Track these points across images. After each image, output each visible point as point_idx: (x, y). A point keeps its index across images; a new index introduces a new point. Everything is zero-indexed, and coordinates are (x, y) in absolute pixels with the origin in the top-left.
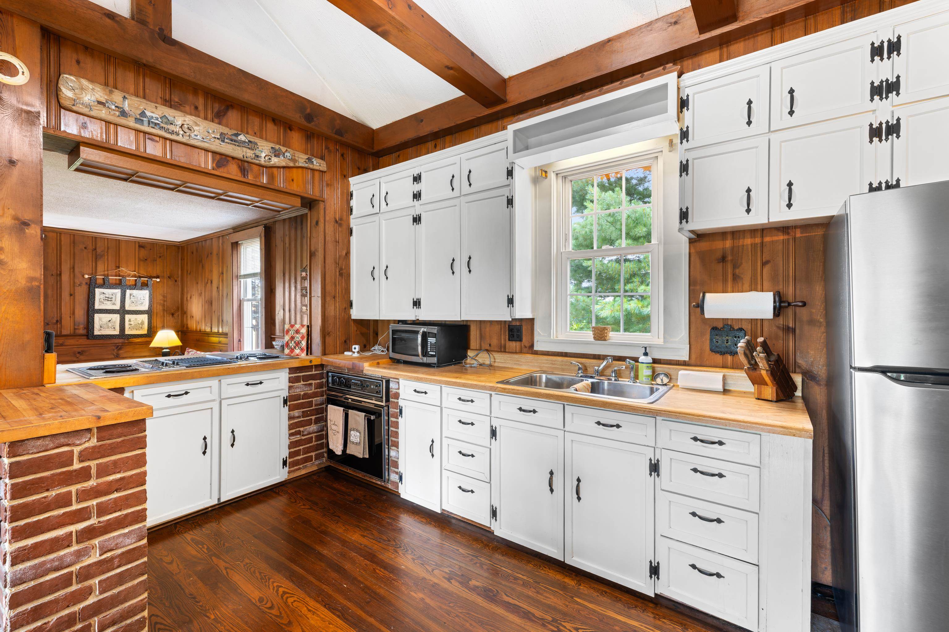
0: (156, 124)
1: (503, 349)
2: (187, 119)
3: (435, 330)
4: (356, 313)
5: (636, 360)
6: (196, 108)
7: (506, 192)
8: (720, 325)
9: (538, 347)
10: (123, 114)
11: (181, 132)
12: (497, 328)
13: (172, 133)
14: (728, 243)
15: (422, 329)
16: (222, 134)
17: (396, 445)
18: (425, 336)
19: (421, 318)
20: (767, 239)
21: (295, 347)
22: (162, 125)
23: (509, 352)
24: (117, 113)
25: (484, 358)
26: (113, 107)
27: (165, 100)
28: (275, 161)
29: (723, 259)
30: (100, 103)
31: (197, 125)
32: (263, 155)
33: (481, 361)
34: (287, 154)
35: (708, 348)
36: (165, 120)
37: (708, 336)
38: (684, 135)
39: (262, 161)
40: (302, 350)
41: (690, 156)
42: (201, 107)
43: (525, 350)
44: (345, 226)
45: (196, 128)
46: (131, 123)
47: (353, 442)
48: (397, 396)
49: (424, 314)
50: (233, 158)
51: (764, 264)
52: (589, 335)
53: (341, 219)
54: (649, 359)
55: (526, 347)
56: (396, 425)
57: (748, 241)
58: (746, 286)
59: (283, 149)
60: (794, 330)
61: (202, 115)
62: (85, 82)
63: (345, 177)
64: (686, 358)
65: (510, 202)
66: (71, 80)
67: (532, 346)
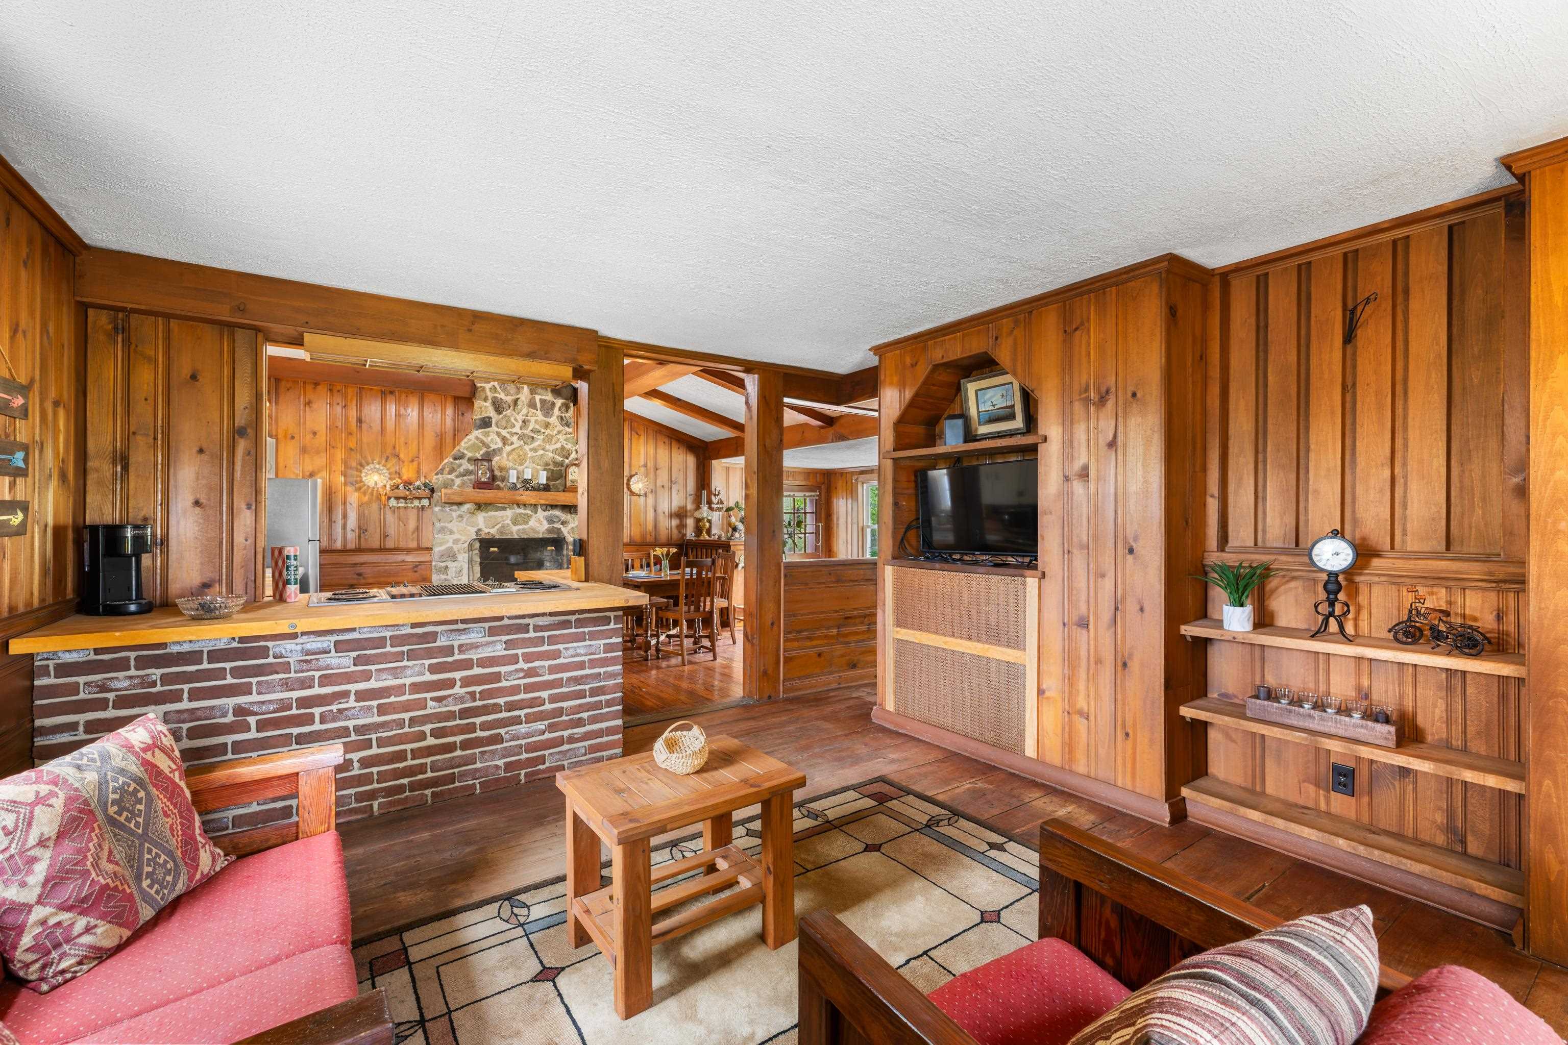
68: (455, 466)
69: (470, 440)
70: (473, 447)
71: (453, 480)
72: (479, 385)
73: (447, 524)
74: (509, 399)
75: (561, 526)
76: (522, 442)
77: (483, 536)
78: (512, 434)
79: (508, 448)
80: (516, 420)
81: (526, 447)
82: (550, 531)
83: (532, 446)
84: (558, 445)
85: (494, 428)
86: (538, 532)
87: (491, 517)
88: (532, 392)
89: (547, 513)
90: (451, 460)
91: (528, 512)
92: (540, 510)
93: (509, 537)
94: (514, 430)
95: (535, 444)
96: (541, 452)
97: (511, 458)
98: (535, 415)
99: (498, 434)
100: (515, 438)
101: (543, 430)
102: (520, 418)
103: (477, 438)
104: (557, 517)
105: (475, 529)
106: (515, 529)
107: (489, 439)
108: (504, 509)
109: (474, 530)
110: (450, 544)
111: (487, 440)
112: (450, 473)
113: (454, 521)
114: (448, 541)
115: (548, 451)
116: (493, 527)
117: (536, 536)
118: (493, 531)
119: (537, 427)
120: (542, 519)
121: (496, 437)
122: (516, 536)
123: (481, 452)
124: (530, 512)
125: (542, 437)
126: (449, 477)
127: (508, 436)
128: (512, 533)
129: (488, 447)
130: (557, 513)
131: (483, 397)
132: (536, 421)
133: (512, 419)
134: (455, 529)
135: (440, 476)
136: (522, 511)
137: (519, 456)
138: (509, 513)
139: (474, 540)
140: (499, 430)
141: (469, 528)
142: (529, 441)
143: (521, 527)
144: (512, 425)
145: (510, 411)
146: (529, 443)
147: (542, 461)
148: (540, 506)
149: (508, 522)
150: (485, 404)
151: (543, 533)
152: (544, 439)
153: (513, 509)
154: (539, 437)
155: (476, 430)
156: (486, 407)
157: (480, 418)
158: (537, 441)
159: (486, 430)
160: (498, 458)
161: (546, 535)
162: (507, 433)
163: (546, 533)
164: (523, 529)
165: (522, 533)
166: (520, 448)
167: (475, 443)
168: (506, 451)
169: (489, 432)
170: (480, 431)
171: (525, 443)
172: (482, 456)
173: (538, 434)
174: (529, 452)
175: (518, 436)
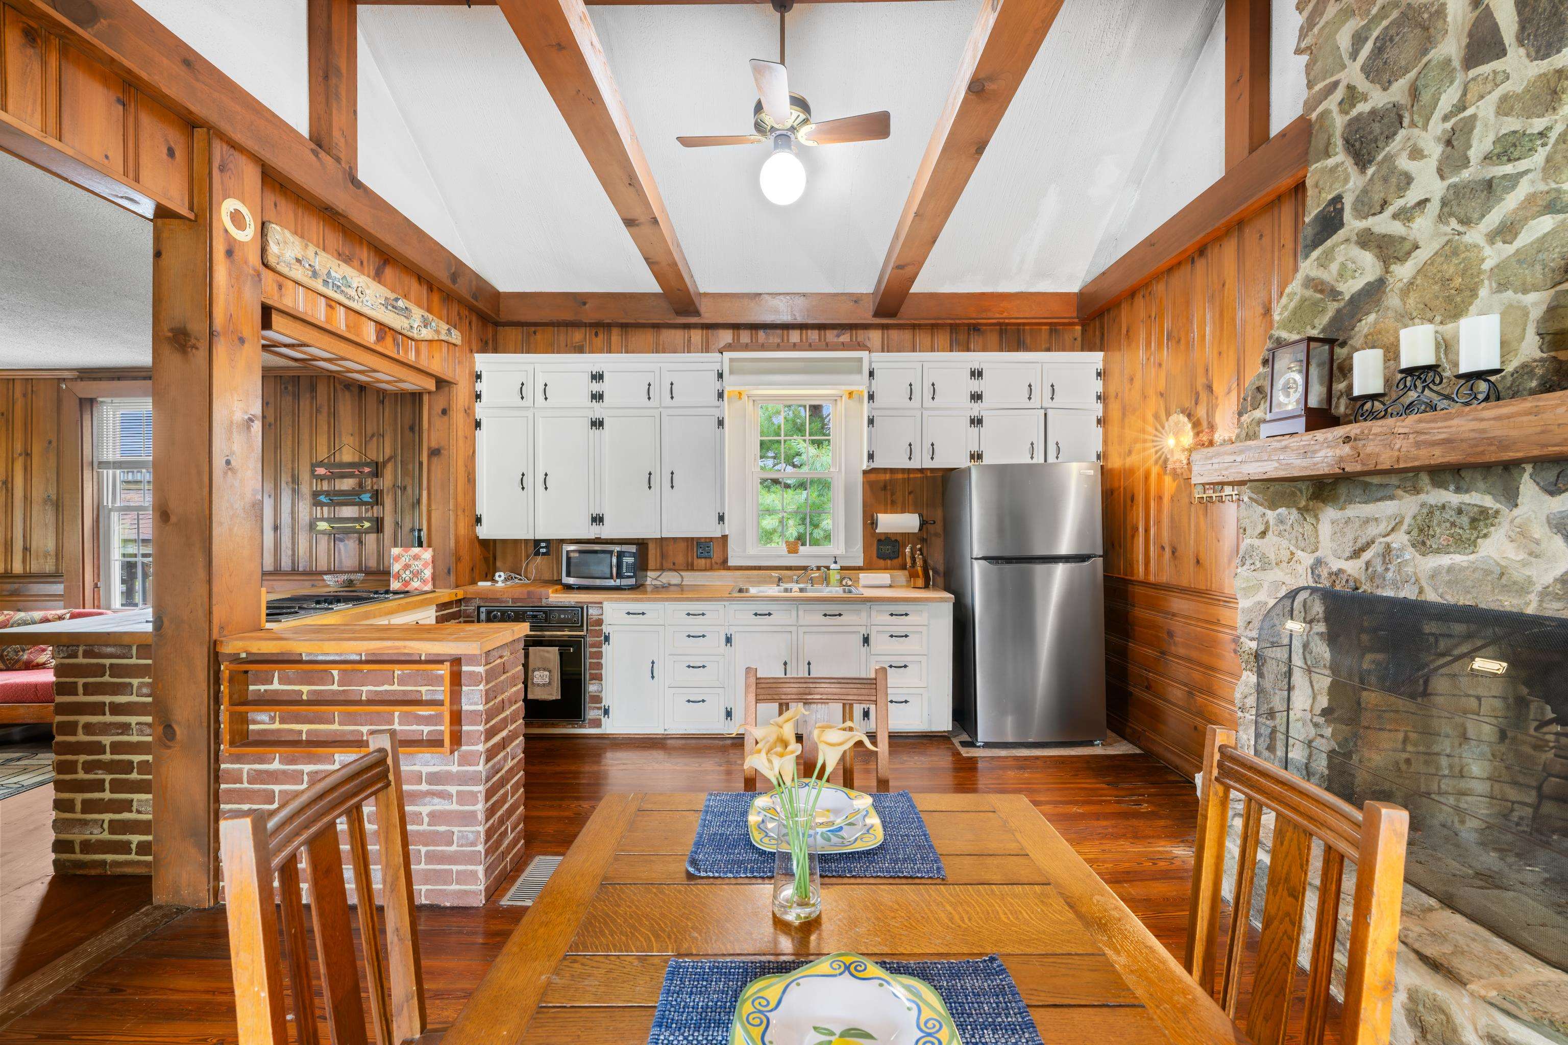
0: (338, 287)
1: (690, 567)
2: (361, 280)
3: (633, 549)
4: (484, 532)
5: (828, 568)
6: (362, 263)
7: (717, 413)
8: (883, 538)
9: (731, 562)
10: (315, 274)
11: (357, 297)
12: (683, 545)
13: (350, 298)
15: (617, 548)
16: (386, 299)
17: (599, 678)
18: (620, 555)
19: (604, 536)
20: (912, 476)
21: (411, 579)
22: (343, 288)
23: (696, 570)
24: (310, 273)
25: (671, 577)
26: (307, 266)
27: (339, 255)
28: (426, 334)
29: (885, 488)
30: (298, 261)
31: (368, 288)
32: (415, 326)
33: (664, 581)
34: (433, 324)
35: (875, 555)
36: (345, 282)
37: (877, 547)
38: (871, 397)
39: (414, 334)
40: (424, 582)
41: (875, 413)
42: (365, 263)
43: (715, 566)
44: (471, 418)
45: (367, 291)
46: (318, 285)
47: (538, 685)
48: (600, 622)
49: (606, 531)
50: (390, 329)
51: (910, 493)
52: (781, 549)
53: (469, 408)
54: (838, 566)
55: (716, 564)
56: (599, 655)
57: (900, 476)
58: (899, 509)
59: (431, 317)
60: (926, 540)
61: (366, 272)
62: (287, 233)
63: (471, 351)
64: (862, 564)
65: (721, 423)
66: (278, 232)
67: (725, 561)
69: (1292, 295)
70: (1305, 313)
72: (1317, 113)
73: (1256, 542)
74: (1398, 91)
76: (1454, 223)
77: (1325, 583)
79: (1404, 272)
80: (1416, 154)
81: (1475, 236)
83: (1494, 218)
85: (1353, 224)
86: (1522, 589)
87: (1347, 521)
91: (1479, 499)
92: (1528, 487)
94: (1412, 196)
95: (1511, 202)
96: (1542, 225)
98: (1499, 79)
99: (1366, 240)
101: (1538, 124)
102: (1432, 136)
103: (1310, 282)
105: (1311, 560)
107: (1334, 267)
109: (1307, 559)
110: (1261, 595)
111: (1329, 275)
112: (1256, 406)
113: (1270, 533)
114: (1258, 588)
116: (1355, 555)
117: (1508, 603)
118: (1353, 568)
119: (1512, 124)
120: (1539, 530)
121: (1355, 251)
122: (1429, 595)
123: (1324, 320)
124: (1488, 501)
125: (1539, 157)
126: (1259, 413)
127: (1396, 228)
128: (1412, 581)
129: (1334, 294)
131: (1321, 146)
132: (1505, 107)
133: (1404, 163)
134: (1271, 555)
135: (1245, 416)
136: (1449, 497)
137: (1446, 282)
138: (1402, 506)
139: (1314, 590)
140: (1370, 222)
141: (1299, 554)
142: (1472, 206)
143: (1445, 560)
144: (1408, 179)
145: (1402, 133)
146: (1476, 216)
147: (1538, 267)
148: (1529, 468)
149: (1400, 539)
150: (1330, 162)
151: (1545, 594)
152: (1548, 160)
153: (1417, 491)
154: (1522, 165)
155: (1307, 256)
156: (1333, 170)
157: (1317, 216)
158: (1514, 187)
159: (1329, 243)
160: (1372, 317)
161: (1557, 605)
162: (1395, 216)
163: (1557, 597)
164: (1450, 569)
165: (1449, 583)
166: (1451, 250)
167: (1303, 300)
168: (1400, 285)
169: (1333, 248)
170: (1315, 254)
171: (1461, 222)
172: (1323, 330)
173: (1516, 154)
174: (1488, 251)
175: (1433, 208)
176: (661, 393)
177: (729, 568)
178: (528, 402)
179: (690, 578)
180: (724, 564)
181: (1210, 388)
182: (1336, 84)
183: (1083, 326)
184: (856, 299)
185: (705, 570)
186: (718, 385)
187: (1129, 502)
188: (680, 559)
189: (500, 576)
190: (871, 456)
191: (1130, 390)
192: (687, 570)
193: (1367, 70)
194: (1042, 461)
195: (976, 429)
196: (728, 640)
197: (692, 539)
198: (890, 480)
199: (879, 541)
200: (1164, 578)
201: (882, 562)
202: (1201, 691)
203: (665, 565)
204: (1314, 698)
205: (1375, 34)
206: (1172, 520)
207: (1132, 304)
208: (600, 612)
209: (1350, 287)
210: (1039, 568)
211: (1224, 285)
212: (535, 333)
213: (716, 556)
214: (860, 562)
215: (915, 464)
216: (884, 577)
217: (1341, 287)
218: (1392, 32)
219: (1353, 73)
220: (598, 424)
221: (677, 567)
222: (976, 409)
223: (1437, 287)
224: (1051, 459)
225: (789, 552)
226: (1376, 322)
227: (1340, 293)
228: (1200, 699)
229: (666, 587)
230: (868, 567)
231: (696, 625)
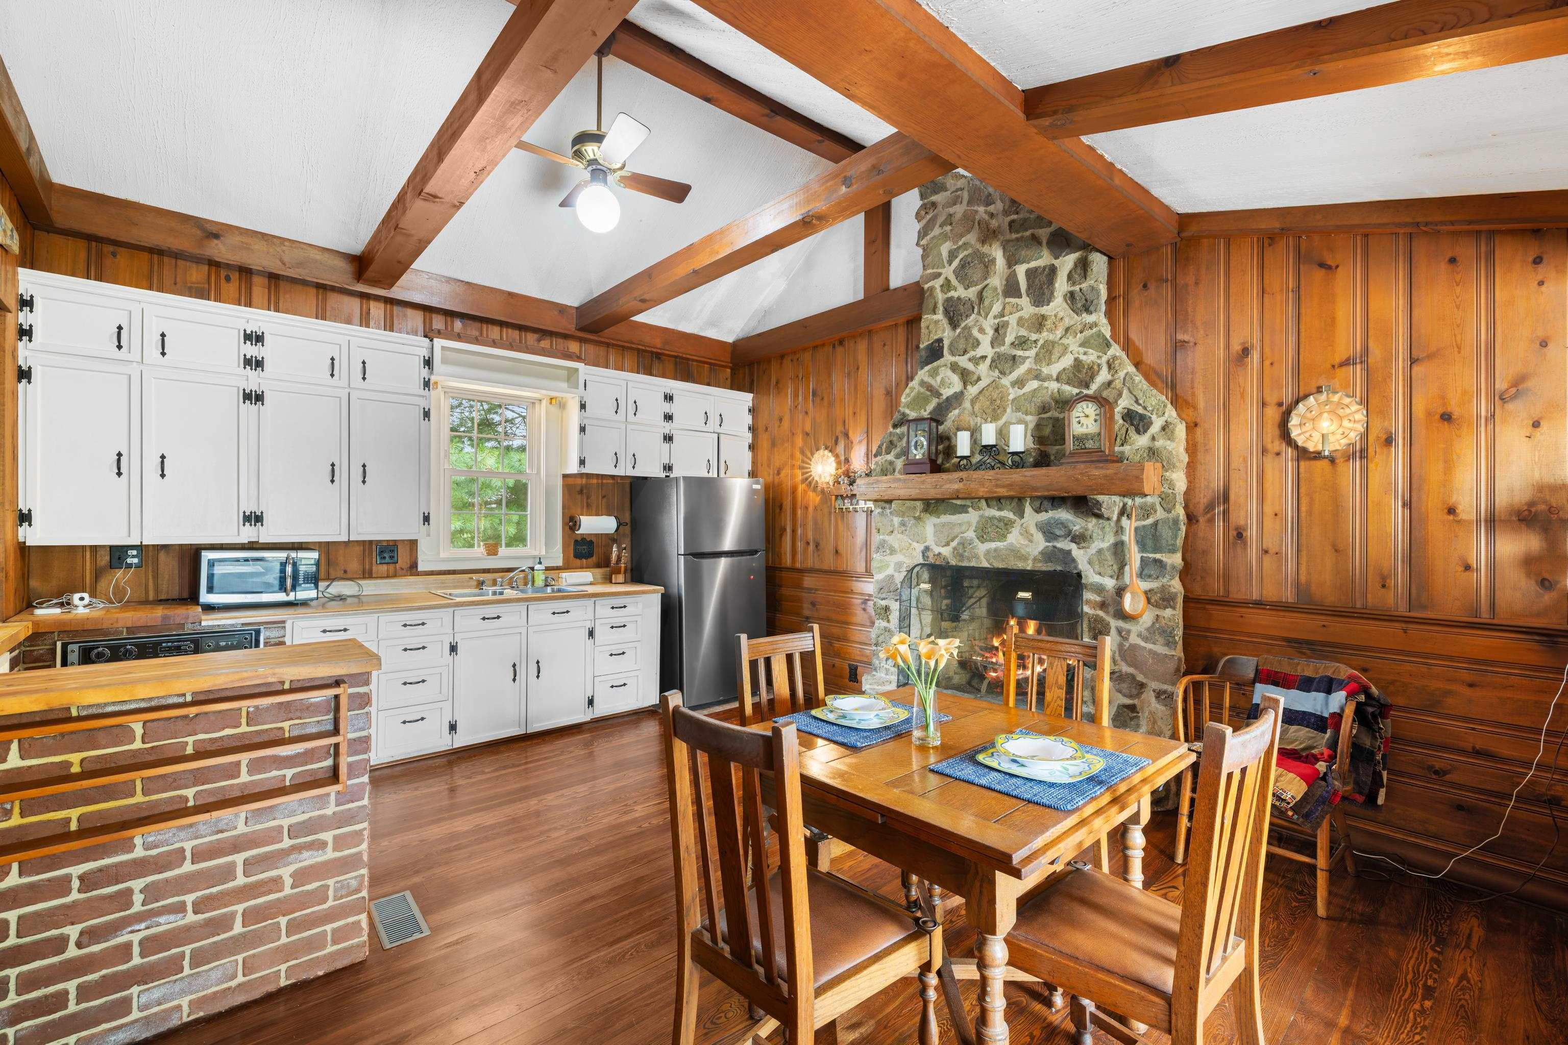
1: (368, 574)
5: (534, 569)
7: (423, 403)
8: (579, 539)
9: (422, 567)
12: (358, 549)
14: (584, 481)
15: (291, 555)
18: (294, 563)
19: (263, 540)
20: (605, 481)
23: (377, 578)
25: (344, 588)
29: (581, 492)
33: (335, 592)
35: (574, 556)
37: (572, 547)
38: (583, 407)
41: (585, 422)
43: (400, 572)
51: (604, 497)
52: (480, 550)
53: (15, 349)
54: (542, 567)
55: (402, 569)
57: (595, 481)
58: (594, 512)
63: (16, 264)
64: (562, 564)
65: (427, 414)
67: (414, 565)
68: (895, 439)
69: (913, 389)
70: (920, 402)
71: (891, 463)
72: (926, 286)
73: (887, 538)
74: (972, 293)
75: (1073, 546)
76: (997, 373)
77: (931, 560)
78: (976, 361)
79: (973, 390)
80: (982, 330)
81: (1006, 381)
82: (1049, 555)
83: (1014, 375)
84: (1067, 361)
85: (948, 357)
86: (1024, 558)
87: (944, 525)
88: (1011, 262)
89: (1044, 517)
90: (891, 430)
91: (1007, 514)
92: (1028, 509)
93: (973, 564)
94: (979, 352)
95: (1021, 370)
96: (1034, 384)
97: (977, 407)
98: (1018, 308)
99: (954, 367)
100: (983, 369)
101: (1034, 337)
102: (989, 324)
103: (923, 383)
104: (1063, 524)
105: (922, 548)
106: (983, 548)
107: (939, 379)
108: (963, 509)
109: (920, 548)
110: (890, 571)
111: (935, 382)
112: (888, 453)
113: (896, 532)
114: (888, 566)
115: (1048, 378)
116: (947, 544)
117: (1020, 565)
118: (946, 551)
119: (1023, 332)
120: (1033, 530)
121: (949, 373)
122: (985, 564)
123: (930, 407)
124: (1011, 515)
125: (1032, 353)
126: (890, 457)
127: (970, 366)
128: (976, 557)
129: (938, 395)
130: (1064, 515)
131: (931, 306)
132: (1021, 322)
133: (975, 332)
134: (896, 546)
135: (879, 458)
136: (994, 512)
137: (993, 401)
138: (972, 517)
139: (923, 565)
140: (957, 359)
141: (915, 544)
142: (1008, 366)
143: (993, 545)
144: (977, 343)
145: (973, 316)
146: (1008, 372)
147: (1033, 404)
148: (1028, 500)
149: (971, 534)
150: (935, 317)
151: (1035, 559)
152: (1037, 355)
153: (979, 509)
154: (1027, 354)
155: (922, 368)
156: (937, 322)
157: (928, 346)
158: (1024, 363)
159: (935, 364)
160: (956, 412)
161: (1040, 565)
162: (970, 360)
163: (1040, 561)
164: (996, 550)
165: (995, 558)
166: (994, 384)
167: (919, 393)
168: (970, 397)
169: (938, 367)
170: (927, 368)
171: (1001, 373)
172: (930, 413)
173: (1025, 348)
174: (1011, 390)
175: (988, 361)
176: (349, 369)
177: (418, 574)
178: (131, 353)
179: (370, 587)
180: (413, 569)
181: (846, 435)
182: (939, 275)
183: (732, 369)
184: (562, 309)
185: (388, 577)
186: (425, 372)
187: (778, 510)
188: (354, 566)
189: (82, 599)
190: (582, 462)
191: (779, 427)
192: (364, 578)
193: (957, 273)
194: (716, 476)
195: (668, 445)
196: (453, 649)
197: (371, 542)
198: (586, 484)
199: (576, 541)
200: (810, 564)
201: (578, 562)
202: (838, 639)
203: (333, 574)
204: (922, 630)
205: (961, 256)
206: (815, 523)
207: (781, 363)
208: (281, 633)
209: (947, 393)
210: (706, 562)
211: (858, 369)
212: (114, 255)
213: (403, 560)
214: (559, 562)
215: (620, 472)
216: (586, 576)
217: (942, 391)
218: (969, 259)
219: (948, 272)
220: (254, 397)
221: (349, 576)
222: (667, 428)
223: (988, 403)
224: (722, 475)
225: (489, 554)
226: (959, 415)
227: (941, 395)
228: (837, 645)
229: (341, 598)
230: (567, 567)
231: (414, 637)
